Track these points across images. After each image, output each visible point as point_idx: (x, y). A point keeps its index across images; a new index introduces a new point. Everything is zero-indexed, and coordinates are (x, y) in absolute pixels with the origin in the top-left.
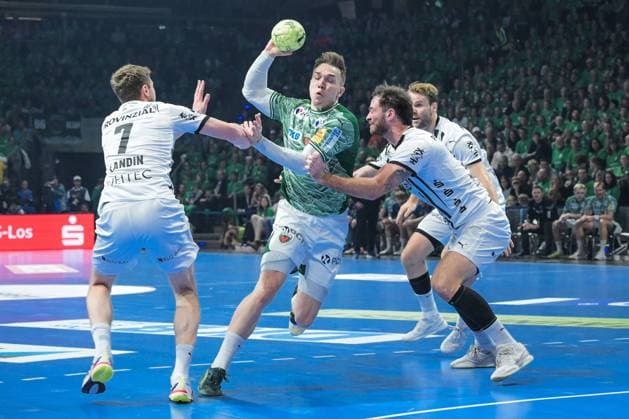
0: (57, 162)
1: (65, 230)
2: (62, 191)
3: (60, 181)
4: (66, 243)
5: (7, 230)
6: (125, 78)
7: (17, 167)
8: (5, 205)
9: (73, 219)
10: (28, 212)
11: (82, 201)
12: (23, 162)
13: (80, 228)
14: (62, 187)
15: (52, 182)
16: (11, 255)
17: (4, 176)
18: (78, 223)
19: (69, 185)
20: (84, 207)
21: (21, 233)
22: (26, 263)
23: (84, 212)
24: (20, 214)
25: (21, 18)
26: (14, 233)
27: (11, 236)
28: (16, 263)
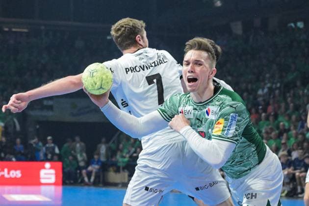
0: (38, 127)
1: (43, 173)
2: (40, 146)
3: (40, 140)
4: (43, 181)
5: (3, 171)
6: (123, 29)
7: (10, 130)
8: (3, 155)
9: (48, 165)
10: (18, 160)
11: (53, 154)
12: (15, 126)
13: (53, 171)
14: (40, 144)
15: (34, 141)
16: (7, 188)
17: (2, 135)
18: (51, 168)
19: (45, 142)
20: (56, 158)
21: (13, 174)
22: (16, 193)
23: (55, 161)
24: (13, 161)
25: (14, 30)
26: (9, 173)
27: (6, 176)
28: (10, 193)
